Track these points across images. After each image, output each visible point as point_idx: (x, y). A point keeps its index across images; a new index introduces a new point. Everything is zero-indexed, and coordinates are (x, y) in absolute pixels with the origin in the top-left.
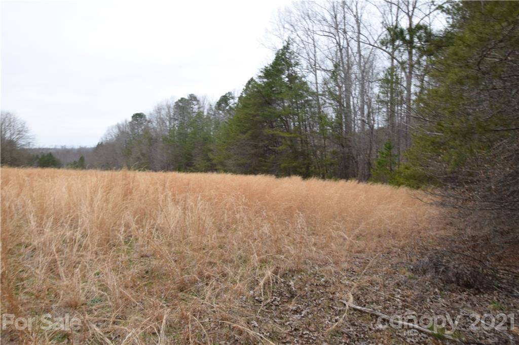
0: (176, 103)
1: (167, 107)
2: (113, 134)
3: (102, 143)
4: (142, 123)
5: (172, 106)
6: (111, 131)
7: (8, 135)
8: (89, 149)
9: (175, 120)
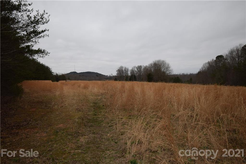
0: (242, 47)
1: (237, 50)
2: (206, 67)
3: (200, 71)
4: (221, 61)
5: (240, 49)
6: (205, 66)
7: (163, 70)
8: (194, 74)
9: (242, 57)
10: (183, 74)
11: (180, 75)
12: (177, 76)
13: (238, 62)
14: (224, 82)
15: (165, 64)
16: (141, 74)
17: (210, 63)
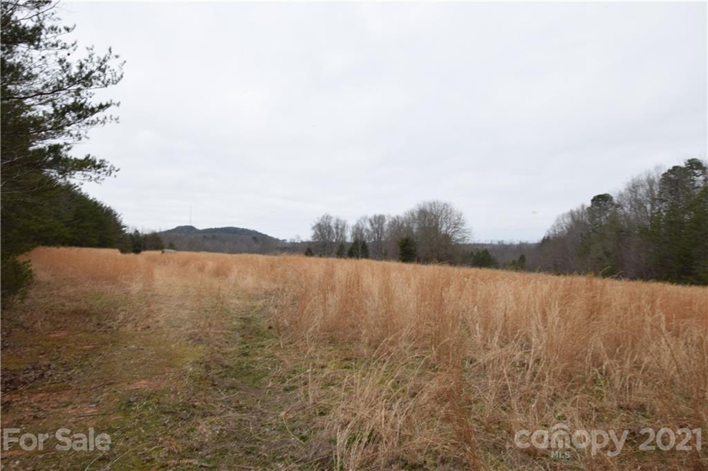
0: (663, 175)
1: (649, 183)
2: (564, 225)
3: (548, 237)
4: (606, 209)
5: (657, 180)
6: (562, 221)
7: (444, 229)
8: (531, 245)
9: (662, 201)
10: (499, 242)
11: (491, 245)
12: (485, 247)
13: (651, 213)
14: (614, 268)
15: (450, 213)
16: (383, 239)
17: (576, 214)
